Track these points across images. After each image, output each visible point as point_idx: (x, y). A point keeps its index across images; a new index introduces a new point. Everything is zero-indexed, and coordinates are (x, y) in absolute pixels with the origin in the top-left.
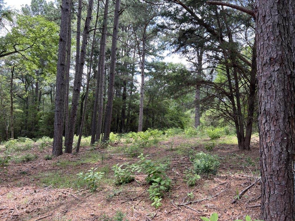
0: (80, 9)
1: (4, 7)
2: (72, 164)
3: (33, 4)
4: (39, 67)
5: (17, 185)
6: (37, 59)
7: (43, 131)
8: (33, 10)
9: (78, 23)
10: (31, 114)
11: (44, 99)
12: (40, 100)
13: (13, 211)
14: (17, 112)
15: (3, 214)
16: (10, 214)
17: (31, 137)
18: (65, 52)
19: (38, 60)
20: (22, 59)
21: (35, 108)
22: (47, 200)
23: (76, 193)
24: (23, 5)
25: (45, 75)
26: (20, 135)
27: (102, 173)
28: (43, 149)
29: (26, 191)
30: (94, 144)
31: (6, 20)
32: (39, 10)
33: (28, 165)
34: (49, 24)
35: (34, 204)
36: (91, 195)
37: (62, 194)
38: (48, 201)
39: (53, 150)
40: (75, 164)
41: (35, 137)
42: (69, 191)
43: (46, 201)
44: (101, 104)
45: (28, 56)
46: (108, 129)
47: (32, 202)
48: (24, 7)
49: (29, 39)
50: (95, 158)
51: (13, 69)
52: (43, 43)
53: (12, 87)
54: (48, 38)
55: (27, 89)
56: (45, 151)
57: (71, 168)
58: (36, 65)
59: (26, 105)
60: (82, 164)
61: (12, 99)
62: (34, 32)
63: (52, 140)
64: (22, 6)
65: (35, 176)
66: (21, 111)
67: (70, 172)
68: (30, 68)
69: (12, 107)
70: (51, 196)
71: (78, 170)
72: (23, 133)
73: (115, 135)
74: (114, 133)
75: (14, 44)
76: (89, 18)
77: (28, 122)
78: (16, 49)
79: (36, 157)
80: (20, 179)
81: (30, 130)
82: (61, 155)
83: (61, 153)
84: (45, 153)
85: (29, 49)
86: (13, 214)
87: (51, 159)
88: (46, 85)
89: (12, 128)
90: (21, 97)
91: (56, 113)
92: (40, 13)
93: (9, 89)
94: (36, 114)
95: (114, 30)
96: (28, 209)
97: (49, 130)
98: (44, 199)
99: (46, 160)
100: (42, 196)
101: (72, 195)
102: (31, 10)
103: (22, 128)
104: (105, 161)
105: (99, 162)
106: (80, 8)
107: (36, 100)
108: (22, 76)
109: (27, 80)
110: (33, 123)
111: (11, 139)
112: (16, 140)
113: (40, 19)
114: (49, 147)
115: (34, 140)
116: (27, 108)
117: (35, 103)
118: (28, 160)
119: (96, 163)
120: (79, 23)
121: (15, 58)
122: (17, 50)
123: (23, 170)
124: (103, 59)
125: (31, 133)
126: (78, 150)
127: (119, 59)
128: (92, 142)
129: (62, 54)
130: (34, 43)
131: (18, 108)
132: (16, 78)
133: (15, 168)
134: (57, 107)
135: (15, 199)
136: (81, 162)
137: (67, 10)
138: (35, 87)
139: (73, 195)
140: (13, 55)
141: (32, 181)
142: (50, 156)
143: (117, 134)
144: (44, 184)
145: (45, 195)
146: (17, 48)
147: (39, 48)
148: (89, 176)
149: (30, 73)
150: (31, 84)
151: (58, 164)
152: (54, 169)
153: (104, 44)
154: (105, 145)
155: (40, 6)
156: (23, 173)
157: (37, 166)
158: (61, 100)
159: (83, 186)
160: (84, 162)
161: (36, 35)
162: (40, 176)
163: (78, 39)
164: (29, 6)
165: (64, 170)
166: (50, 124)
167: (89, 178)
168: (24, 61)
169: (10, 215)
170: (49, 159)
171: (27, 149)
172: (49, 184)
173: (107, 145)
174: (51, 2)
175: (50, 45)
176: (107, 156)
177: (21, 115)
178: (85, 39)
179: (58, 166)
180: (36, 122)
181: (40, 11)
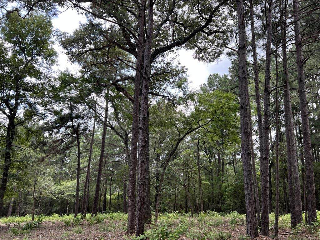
1: (188, 91)
3: (210, 81)
4: (221, 137)
7: (230, 205)
8: (210, 87)
10: (216, 186)
11: (227, 170)
12: (223, 171)
14: (204, 184)
17: (219, 210)
19: (219, 131)
20: (205, 133)
21: (220, 180)
24: (201, 85)
25: (227, 145)
26: (208, 209)
28: (234, 226)
30: (297, 227)
31: (190, 101)
32: (215, 85)
34: (226, 95)
39: (247, 229)
41: (222, 212)
44: (296, 173)
45: (210, 128)
48: (202, 86)
49: (210, 113)
51: (198, 143)
52: (222, 114)
53: (198, 160)
54: (225, 109)
55: (210, 160)
56: (237, 229)
58: (218, 136)
59: (211, 176)
61: (199, 171)
62: (213, 106)
64: (201, 86)
66: (207, 182)
68: (212, 139)
69: (200, 179)
72: (211, 206)
75: (198, 120)
76: (268, 78)
77: (214, 195)
78: (199, 125)
79: (230, 236)
81: (217, 203)
82: (257, 237)
85: (211, 122)
88: (228, 155)
89: (202, 200)
90: (207, 169)
91: (245, 186)
92: (215, 88)
93: (196, 162)
94: (221, 185)
95: (299, 82)
97: (236, 204)
102: (208, 87)
103: (209, 201)
106: (256, 71)
107: (219, 171)
108: (206, 149)
109: (210, 151)
110: (219, 195)
111: (202, 212)
112: (206, 214)
113: (218, 93)
114: (240, 225)
116: (212, 180)
117: (219, 174)
118: (222, 238)
120: (257, 87)
121: (199, 133)
122: (201, 125)
124: (290, 118)
125: (218, 207)
129: (244, 121)
130: (214, 116)
131: (205, 180)
132: (201, 150)
134: (246, 179)
137: (244, 77)
138: (217, 157)
140: (197, 130)
142: (245, 237)
147: (219, 120)
149: (212, 145)
150: (213, 155)
153: (289, 101)
155: (216, 81)
158: (249, 171)
161: (215, 108)
163: (258, 102)
164: (206, 85)
166: (236, 197)
168: (207, 134)
171: (218, 225)
173: (315, 229)
174: (225, 75)
175: (229, 115)
177: (208, 186)
178: (267, 100)
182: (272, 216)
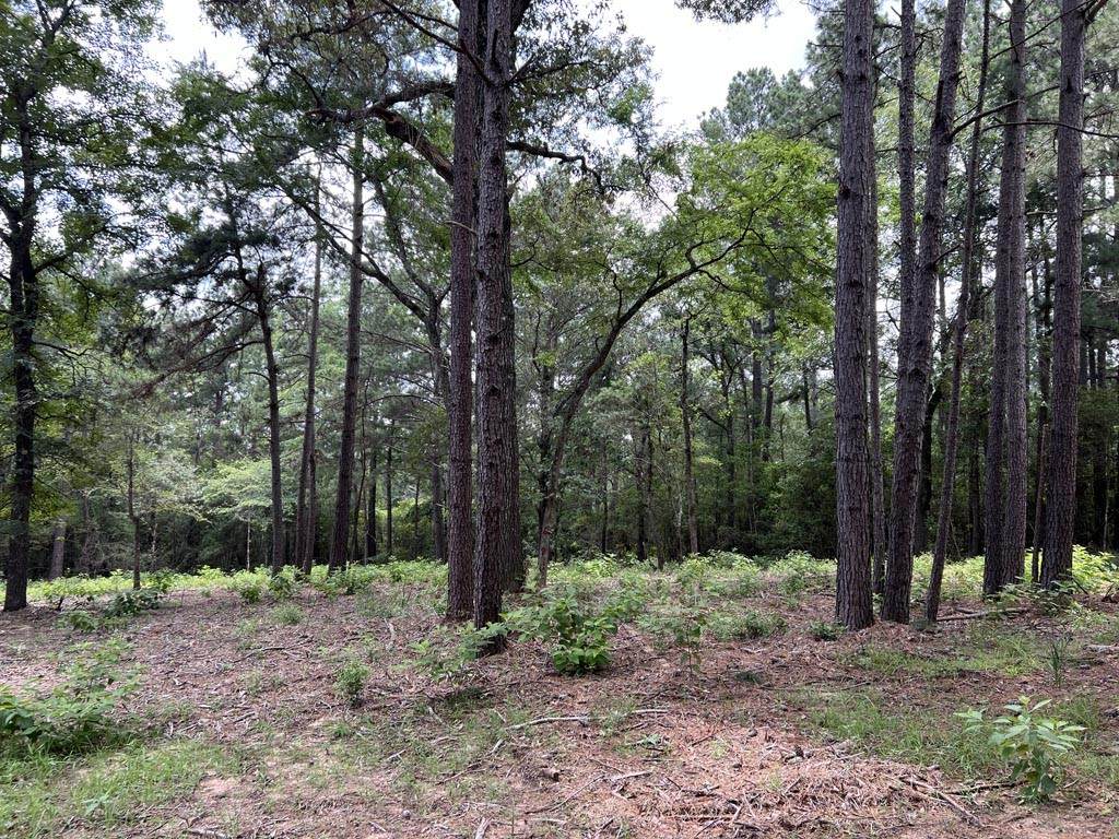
0: (909, 58)
1: (654, 137)
2: (916, 667)
3: (735, 100)
4: (766, 306)
5: (733, 717)
6: (757, 283)
7: (786, 533)
8: (734, 121)
9: (902, 116)
10: (743, 472)
11: (783, 420)
12: (768, 423)
13: (738, 809)
14: (702, 467)
15: (706, 812)
16: (728, 816)
17: (750, 550)
18: (859, 233)
19: (760, 285)
20: (712, 291)
21: (756, 452)
22: (849, 795)
23: (958, 794)
24: (704, 114)
25: (786, 333)
26: (715, 545)
27: (1072, 728)
28: (798, 597)
29: (766, 744)
30: (1002, 595)
31: (662, 176)
32: (753, 114)
33: (757, 650)
34: (792, 151)
35: (805, 800)
36: (1030, 815)
37: (900, 782)
38: (850, 799)
39: (838, 603)
40: (931, 669)
41: (761, 555)
42: (929, 778)
43: (843, 796)
44: (1017, 424)
45: (728, 273)
46: (1062, 530)
47: (795, 788)
48: (707, 118)
49: (731, 218)
50: (1018, 654)
51: (687, 327)
52: (774, 222)
53: (685, 387)
54: (788, 203)
55: (725, 388)
56: (804, 605)
57: (919, 685)
58: (755, 301)
59: (725, 441)
60: (963, 674)
61: (687, 425)
62: (744, 194)
63: (830, 567)
64: (702, 119)
65: (789, 696)
66: (714, 461)
67: (914, 701)
68: (735, 316)
69: (688, 451)
70: (861, 783)
71: (950, 695)
72: (722, 538)
73: (1097, 559)
74: (1091, 551)
75: (688, 245)
76: (950, 80)
77: (736, 501)
78: (692, 263)
79: (781, 626)
80: (741, 697)
81: (745, 527)
82: (869, 626)
83: (867, 620)
84: (806, 612)
85: (732, 253)
86: (738, 818)
87: (834, 638)
88: (788, 368)
89: (692, 519)
90: (713, 417)
91: (841, 466)
92: (755, 124)
93: (676, 395)
94: (761, 470)
95: (1062, 96)
96: (786, 814)
97: (808, 528)
98: (835, 788)
99: (817, 640)
100: (827, 774)
101: (941, 798)
102: (729, 123)
103: (719, 520)
104: (1070, 673)
105: (1037, 673)
106: (907, 56)
107: (756, 424)
108: (712, 348)
109: (725, 356)
110: (750, 502)
111: (692, 555)
112: (706, 560)
113: (762, 142)
114: (816, 592)
115: (759, 564)
116: (731, 452)
117: (753, 434)
118: (755, 633)
119: (1025, 679)
120: (905, 116)
121: (691, 292)
122: (697, 264)
123: (743, 667)
124: (1016, 232)
125: (749, 539)
126: (932, 613)
127: (1092, 215)
128: (987, 583)
129: (851, 245)
130: (747, 230)
131: (706, 453)
132: (696, 353)
133: (719, 655)
134: (843, 444)
135: (735, 767)
136: (960, 663)
137: (863, 78)
138: (751, 378)
139: (946, 796)
140: (684, 283)
141: (781, 713)
142: (830, 628)
143: (1107, 555)
144: (825, 732)
145: (836, 773)
146: (696, 256)
147: (762, 244)
148: (1016, 730)
149: (735, 334)
150: (737, 370)
151: (863, 660)
152: (849, 675)
153: (1019, 168)
154: (1055, 600)
155: (757, 98)
156: (748, 678)
157: (788, 657)
158: (856, 417)
159: (985, 768)
160: (969, 666)
161: (751, 199)
162: (803, 697)
163: (906, 173)
164: (722, 112)
165: (889, 687)
166: (809, 508)
167: (1012, 739)
168: (719, 296)
169: (729, 819)
170: (826, 638)
171: (744, 595)
172: (845, 735)
173: (1063, 603)
174: (791, 73)
175: (799, 225)
176: (1073, 650)
177: (715, 475)
178: (939, 167)
179: (863, 667)
180: (761, 502)
181: (756, 117)
182: (922, 564)
